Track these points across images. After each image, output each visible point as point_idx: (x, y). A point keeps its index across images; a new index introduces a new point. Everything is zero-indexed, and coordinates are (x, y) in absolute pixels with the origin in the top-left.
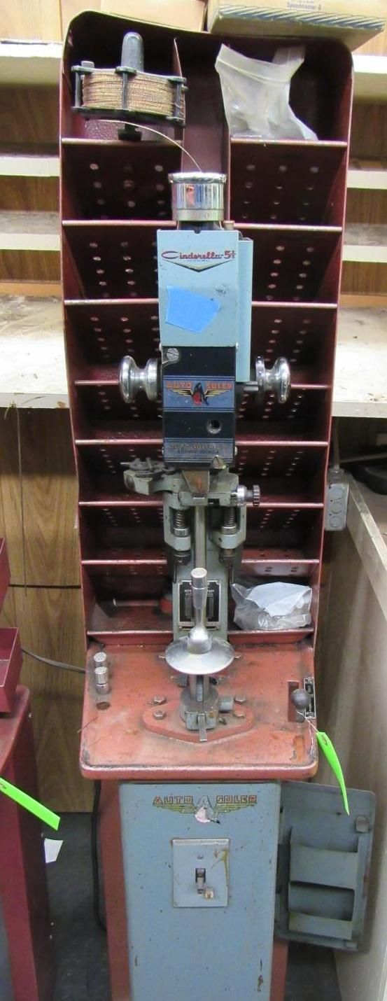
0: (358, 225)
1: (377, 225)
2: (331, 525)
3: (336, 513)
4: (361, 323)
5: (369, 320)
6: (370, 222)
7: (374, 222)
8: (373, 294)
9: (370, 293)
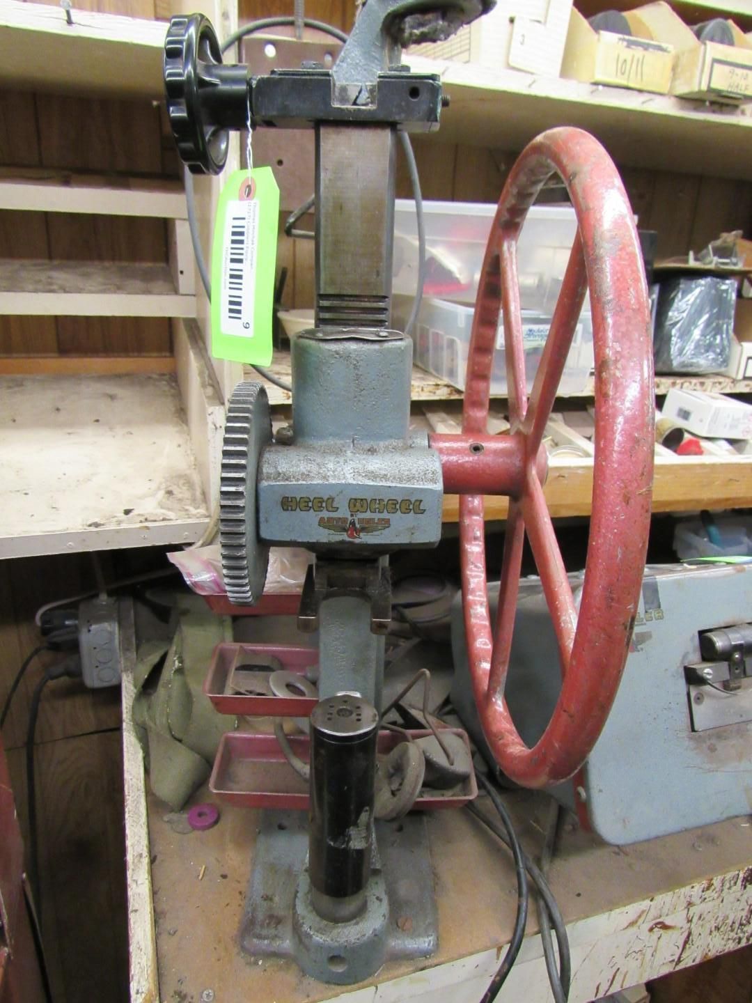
0: (96, 263)
1: (125, 264)
2: (101, 680)
3: (105, 663)
4: (112, 397)
5: (124, 393)
6: (113, 259)
7: (120, 259)
8: (136, 354)
9: (131, 354)
